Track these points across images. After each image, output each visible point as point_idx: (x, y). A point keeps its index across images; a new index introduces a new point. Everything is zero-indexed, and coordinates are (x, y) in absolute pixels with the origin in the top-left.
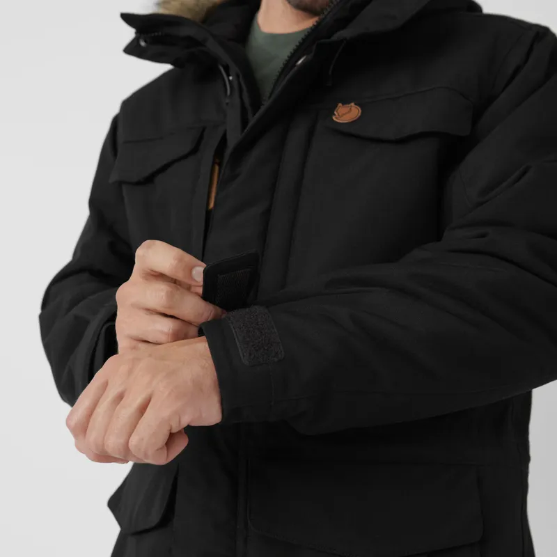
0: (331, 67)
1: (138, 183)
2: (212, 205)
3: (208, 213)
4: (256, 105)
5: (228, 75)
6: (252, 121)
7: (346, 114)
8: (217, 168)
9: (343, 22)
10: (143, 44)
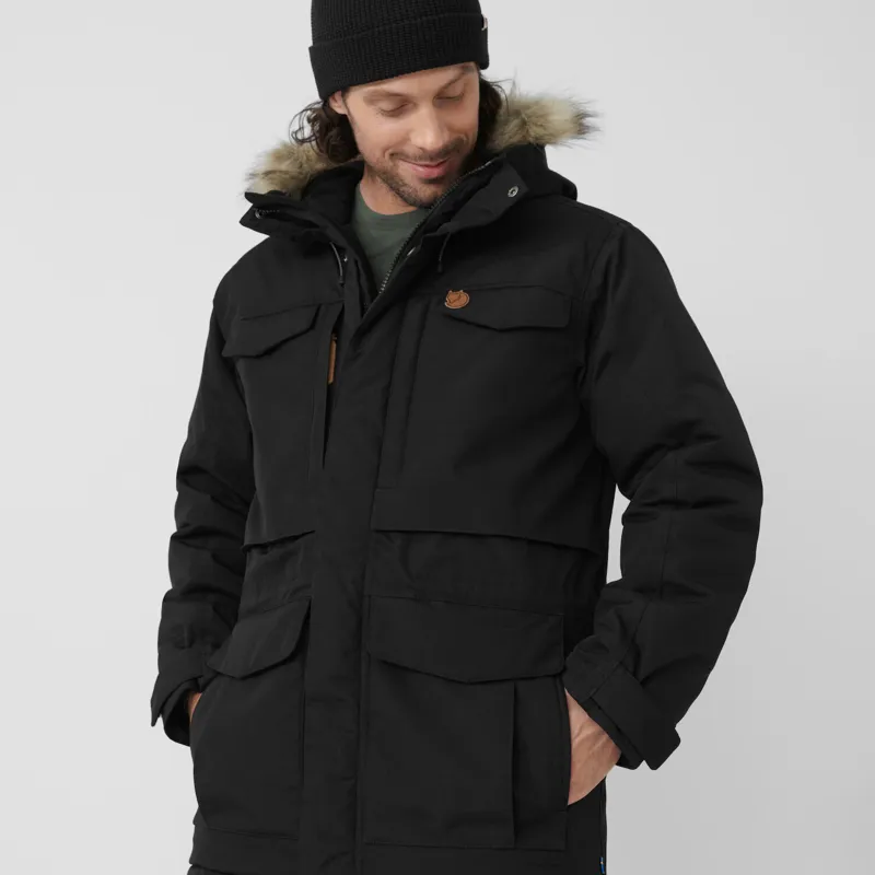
0: (442, 252)
1: (258, 357)
2: (331, 381)
3: (330, 388)
4: (374, 291)
5: (342, 258)
6: (370, 307)
7: (457, 300)
8: (334, 345)
9: (448, 216)
10: (257, 215)
